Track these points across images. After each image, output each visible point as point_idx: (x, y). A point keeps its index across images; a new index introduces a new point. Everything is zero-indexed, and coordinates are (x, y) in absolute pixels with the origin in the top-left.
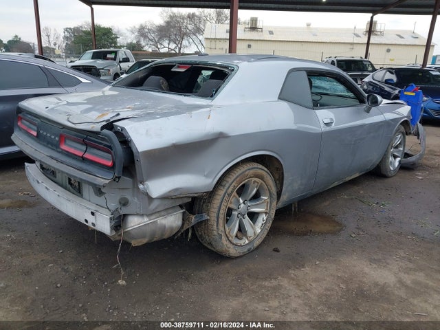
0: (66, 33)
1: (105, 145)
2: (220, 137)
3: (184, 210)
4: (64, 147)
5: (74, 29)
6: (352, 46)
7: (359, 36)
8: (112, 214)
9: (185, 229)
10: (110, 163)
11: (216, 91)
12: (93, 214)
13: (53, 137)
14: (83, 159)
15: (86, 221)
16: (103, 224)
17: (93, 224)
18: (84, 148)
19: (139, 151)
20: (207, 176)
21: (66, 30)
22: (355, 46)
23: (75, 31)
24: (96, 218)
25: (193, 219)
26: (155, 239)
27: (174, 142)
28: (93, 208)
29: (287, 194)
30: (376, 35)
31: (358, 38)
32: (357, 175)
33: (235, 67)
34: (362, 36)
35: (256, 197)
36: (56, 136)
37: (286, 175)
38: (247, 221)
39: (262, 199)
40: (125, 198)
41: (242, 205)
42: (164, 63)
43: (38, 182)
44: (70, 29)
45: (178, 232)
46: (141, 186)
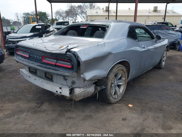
0: (24, 15)
1: (67, 59)
2: (109, 54)
3: (95, 85)
4: (45, 61)
5: (27, 13)
6: (148, 17)
7: (151, 13)
8: (69, 88)
9: (96, 93)
10: (70, 67)
11: (104, 36)
12: (60, 88)
13: (38, 57)
14: (56, 66)
15: (57, 92)
16: (66, 92)
17: (60, 93)
18: (56, 61)
19: (82, 61)
20: (105, 70)
21: (24, 14)
22: (150, 17)
23: (28, 14)
24: (62, 90)
25: (99, 89)
26: (85, 97)
27: (94, 57)
28: (60, 86)
29: (130, 77)
30: (158, 12)
31: (151, 14)
32: (152, 68)
33: (109, 25)
34: (152, 13)
35: (120, 78)
36: (40, 56)
37: (131, 69)
38: (117, 88)
39: (123, 79)
40: (74, 81)
41: (116, 82)
42: (76, 25)
43: (30, 77)
44: (25, 13)
45: (93, 94)
46: (82, 76)
